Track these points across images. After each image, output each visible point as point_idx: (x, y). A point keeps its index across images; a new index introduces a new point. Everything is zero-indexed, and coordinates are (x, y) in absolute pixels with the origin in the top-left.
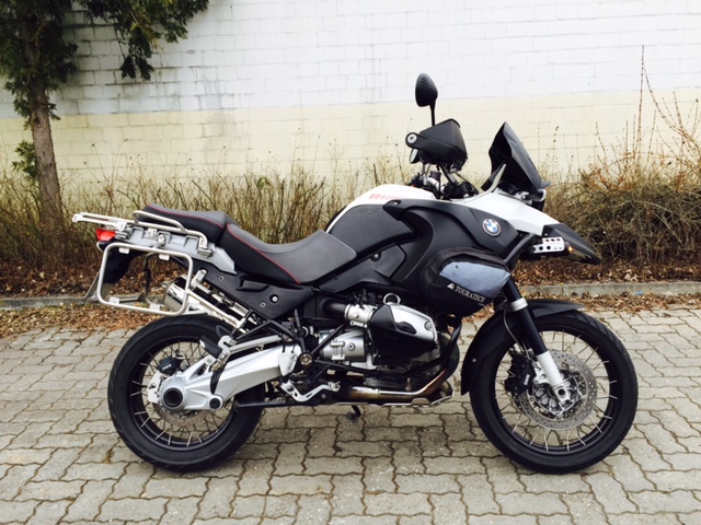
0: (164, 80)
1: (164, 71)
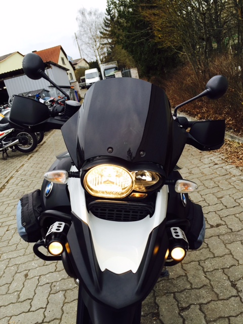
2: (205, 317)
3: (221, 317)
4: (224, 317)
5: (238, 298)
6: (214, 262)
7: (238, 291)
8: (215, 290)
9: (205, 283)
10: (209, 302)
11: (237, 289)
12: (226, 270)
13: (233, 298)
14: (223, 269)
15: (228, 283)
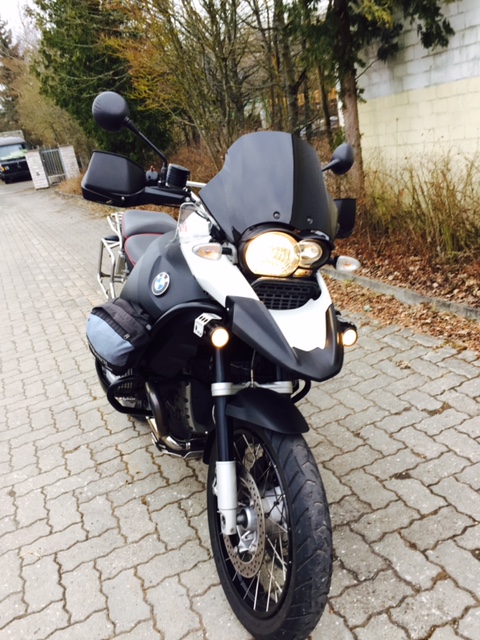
0: (466, 43)
1: (467, 32)
2: (334, 473)
3: (352, 470)
4: (357, 469)
5: (367, 447)
6: (322, 416)
7: (365, 440)
8: (335, 444)
9: (320, 440)
10: (332, 459)
11: (362, 438)
12: (341, 422)
13: (361, 448)
14: (337, 421)
15: (348, 435)
